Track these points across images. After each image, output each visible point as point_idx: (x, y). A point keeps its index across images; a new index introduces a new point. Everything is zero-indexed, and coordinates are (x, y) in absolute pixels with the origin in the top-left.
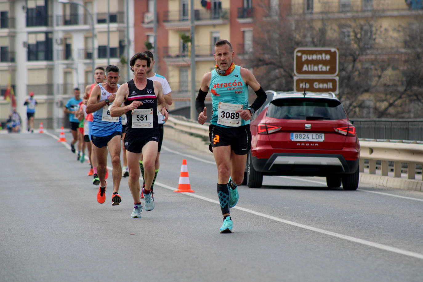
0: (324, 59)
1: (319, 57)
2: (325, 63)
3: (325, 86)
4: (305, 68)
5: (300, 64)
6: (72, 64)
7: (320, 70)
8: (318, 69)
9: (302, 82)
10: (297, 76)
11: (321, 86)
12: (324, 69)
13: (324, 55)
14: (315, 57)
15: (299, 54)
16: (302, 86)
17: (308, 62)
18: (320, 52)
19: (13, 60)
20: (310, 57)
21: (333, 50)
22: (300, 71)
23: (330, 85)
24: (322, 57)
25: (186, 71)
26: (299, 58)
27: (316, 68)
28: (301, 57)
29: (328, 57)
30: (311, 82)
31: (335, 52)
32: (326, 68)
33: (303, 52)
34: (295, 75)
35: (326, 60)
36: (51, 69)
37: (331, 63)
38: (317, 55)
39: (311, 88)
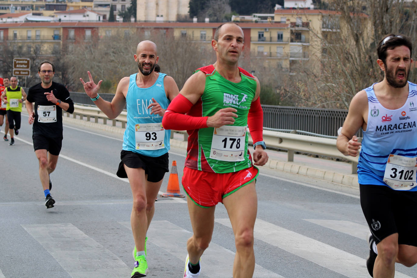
2: (25, 64)
4: (18, 66)
5: (16, 64)
8: (23, 66)
9: (16, 72)
10: (15, 69)
11: (24, 73)
12: (25, 66)
14: (21, 62)
17: (19, 64)
18: (23, 60)
20: (19, 62)
21: (28, 59)
22: (15, 67)
23: (27, 73)
24: (24, 62)
26: (15, 62)
27: (21, 66)
29: (26, 62)
30: (20, 71)
33: (17, 60)
37: (28, 64)
39: (20, 74)
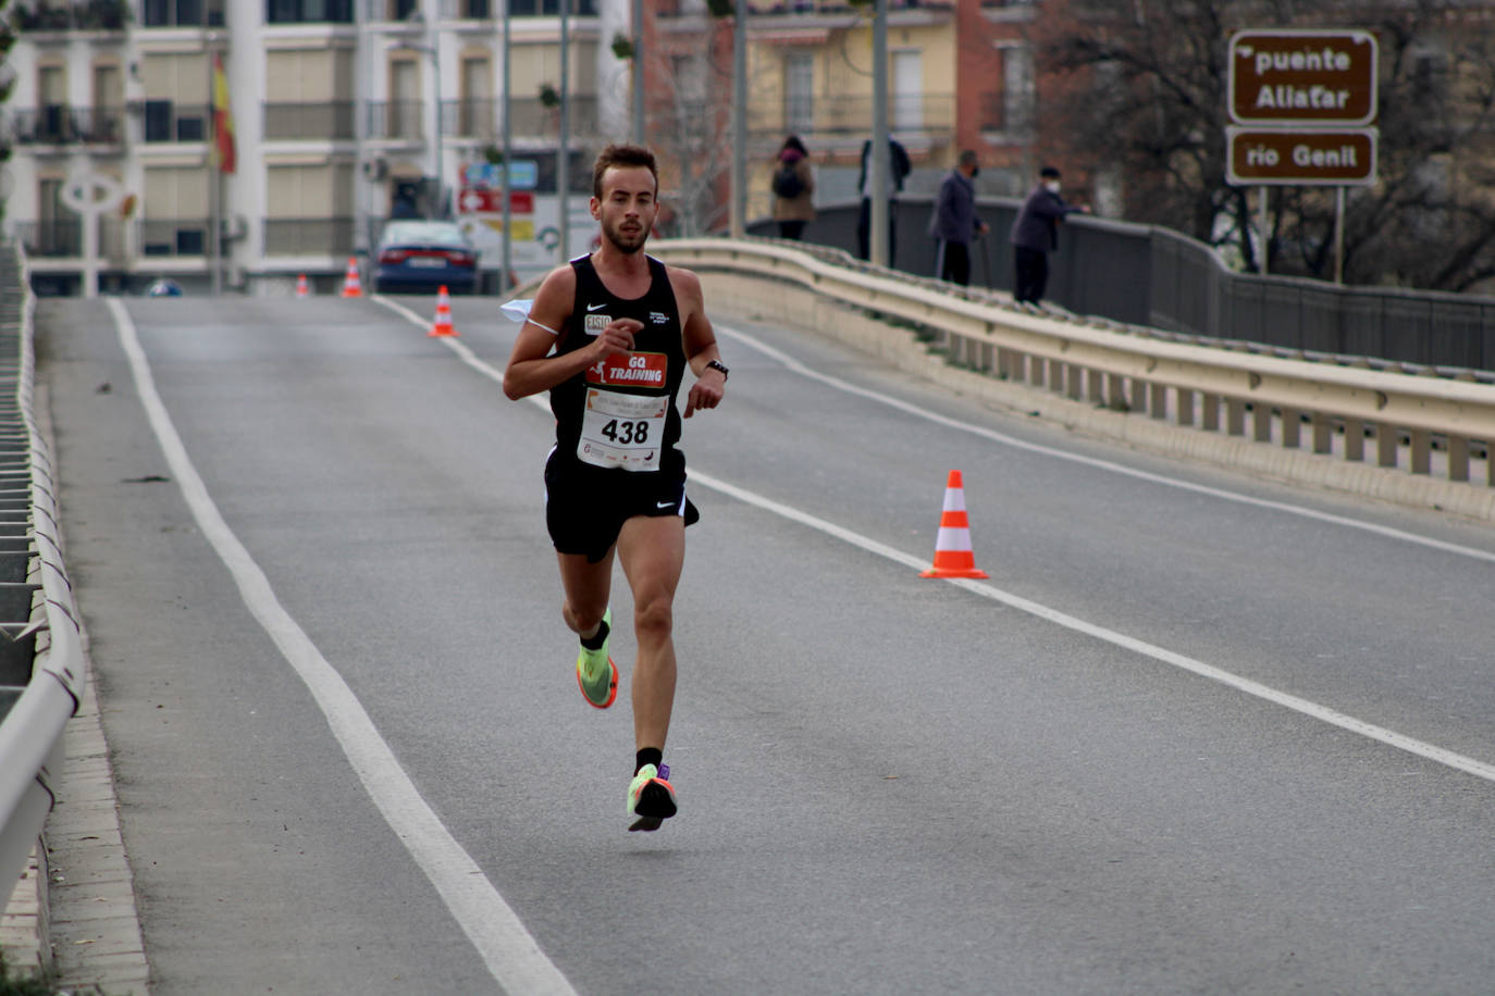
0: (1329, 65)
1: (1313, 60)
2: (1330, 80)
3: (1332, 157)
4: (1266, 96)
5: (1249, 83)
6: (418, 35)
7: (1315, 103)
8: (1309, 99)
9: (1255, 147)
10: (1240, 125)
11: (1319, 158)
12: (1330, 100)
13: (1328, 54)
14: (1298, 61)
15: (1247, 51)
16: (1256, 159)
17: (1275, 78)
18: (1317, 45)
19: (217, 19)
20: (1282, 62)
21: (1359, 36)
22: (1248, 107)
23: (1349, 156)
24: (1323, 61)
25: (808, 62)
26: (1245, 65)
27: (1301, 99)
28: (1252, 61)
29: (1343, 61)
30: (1285, 144)
31: (1367, 45)
32: (1337, 98)
33: (1261, 44)
34: (1231, 121)
35: (1336, 72)
36: (345, 53)
37: (1354, 80)
38: (1304, 53)
39: (1287, 167)
